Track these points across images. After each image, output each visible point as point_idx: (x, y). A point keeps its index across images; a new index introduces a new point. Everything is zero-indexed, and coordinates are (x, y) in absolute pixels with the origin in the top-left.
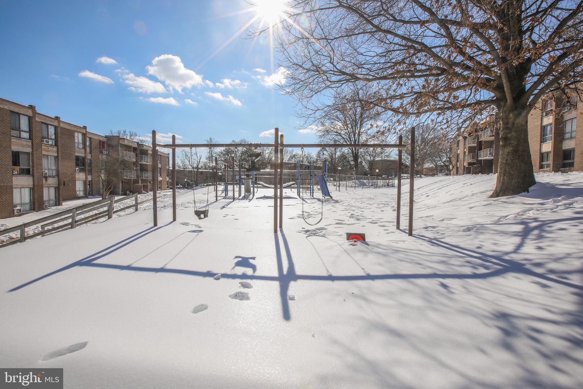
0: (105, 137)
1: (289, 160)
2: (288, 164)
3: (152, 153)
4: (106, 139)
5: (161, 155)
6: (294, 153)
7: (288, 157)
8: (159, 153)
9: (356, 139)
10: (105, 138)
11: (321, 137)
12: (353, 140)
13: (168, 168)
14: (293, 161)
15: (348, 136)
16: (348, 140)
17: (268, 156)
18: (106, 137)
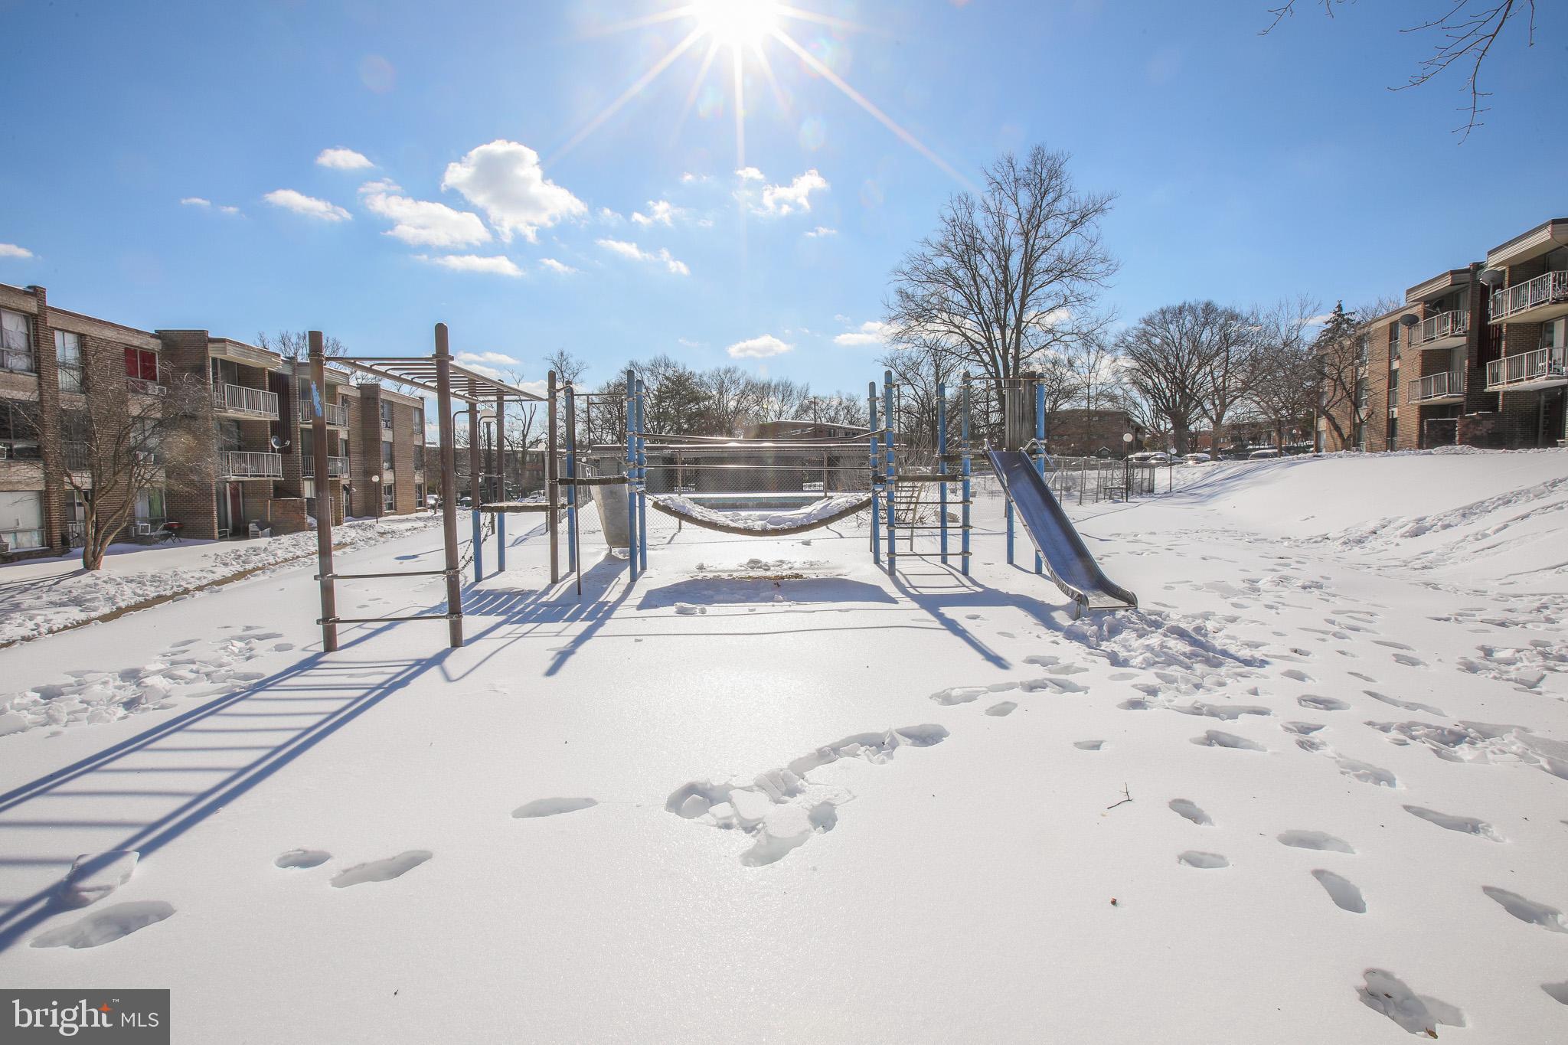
0: (153, 336)
1: (797, 415)
2: (795, 426)
3: (359, 395)
4: (159, 341)
5: (391, 403)
6: (811, 395)
7: (794, 409)
8: (382, 396)
9: (1008, 340)
10: (153, 340)
11: (898, 338)
12: (997, 348)
13: (417, 443)
14: (808, 419)
15: (982, 334)
16: (984, 348)
17: (735, 404)
18: (159, 335)
